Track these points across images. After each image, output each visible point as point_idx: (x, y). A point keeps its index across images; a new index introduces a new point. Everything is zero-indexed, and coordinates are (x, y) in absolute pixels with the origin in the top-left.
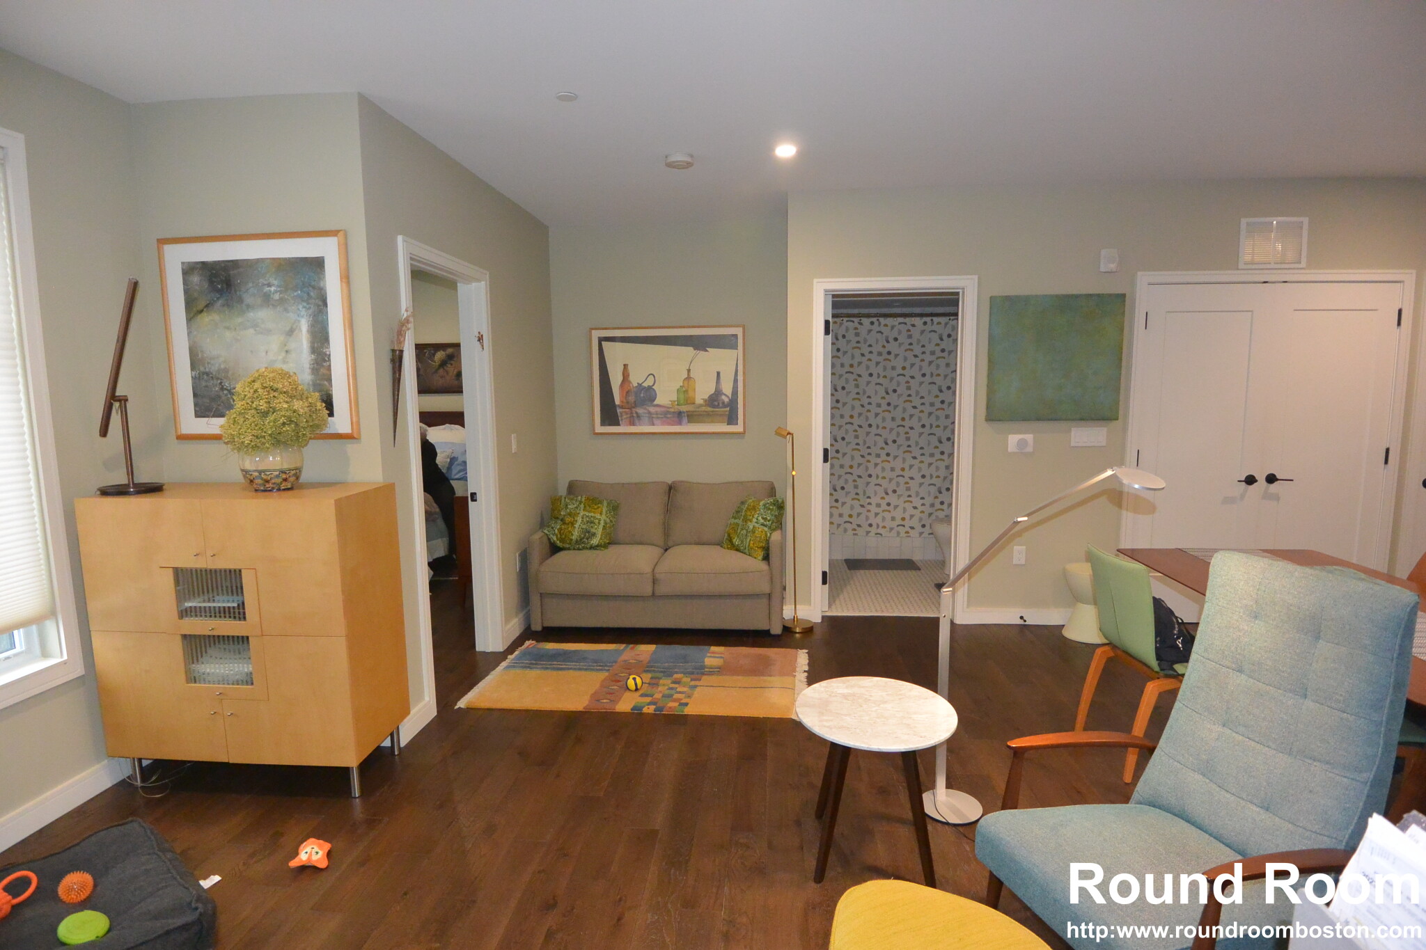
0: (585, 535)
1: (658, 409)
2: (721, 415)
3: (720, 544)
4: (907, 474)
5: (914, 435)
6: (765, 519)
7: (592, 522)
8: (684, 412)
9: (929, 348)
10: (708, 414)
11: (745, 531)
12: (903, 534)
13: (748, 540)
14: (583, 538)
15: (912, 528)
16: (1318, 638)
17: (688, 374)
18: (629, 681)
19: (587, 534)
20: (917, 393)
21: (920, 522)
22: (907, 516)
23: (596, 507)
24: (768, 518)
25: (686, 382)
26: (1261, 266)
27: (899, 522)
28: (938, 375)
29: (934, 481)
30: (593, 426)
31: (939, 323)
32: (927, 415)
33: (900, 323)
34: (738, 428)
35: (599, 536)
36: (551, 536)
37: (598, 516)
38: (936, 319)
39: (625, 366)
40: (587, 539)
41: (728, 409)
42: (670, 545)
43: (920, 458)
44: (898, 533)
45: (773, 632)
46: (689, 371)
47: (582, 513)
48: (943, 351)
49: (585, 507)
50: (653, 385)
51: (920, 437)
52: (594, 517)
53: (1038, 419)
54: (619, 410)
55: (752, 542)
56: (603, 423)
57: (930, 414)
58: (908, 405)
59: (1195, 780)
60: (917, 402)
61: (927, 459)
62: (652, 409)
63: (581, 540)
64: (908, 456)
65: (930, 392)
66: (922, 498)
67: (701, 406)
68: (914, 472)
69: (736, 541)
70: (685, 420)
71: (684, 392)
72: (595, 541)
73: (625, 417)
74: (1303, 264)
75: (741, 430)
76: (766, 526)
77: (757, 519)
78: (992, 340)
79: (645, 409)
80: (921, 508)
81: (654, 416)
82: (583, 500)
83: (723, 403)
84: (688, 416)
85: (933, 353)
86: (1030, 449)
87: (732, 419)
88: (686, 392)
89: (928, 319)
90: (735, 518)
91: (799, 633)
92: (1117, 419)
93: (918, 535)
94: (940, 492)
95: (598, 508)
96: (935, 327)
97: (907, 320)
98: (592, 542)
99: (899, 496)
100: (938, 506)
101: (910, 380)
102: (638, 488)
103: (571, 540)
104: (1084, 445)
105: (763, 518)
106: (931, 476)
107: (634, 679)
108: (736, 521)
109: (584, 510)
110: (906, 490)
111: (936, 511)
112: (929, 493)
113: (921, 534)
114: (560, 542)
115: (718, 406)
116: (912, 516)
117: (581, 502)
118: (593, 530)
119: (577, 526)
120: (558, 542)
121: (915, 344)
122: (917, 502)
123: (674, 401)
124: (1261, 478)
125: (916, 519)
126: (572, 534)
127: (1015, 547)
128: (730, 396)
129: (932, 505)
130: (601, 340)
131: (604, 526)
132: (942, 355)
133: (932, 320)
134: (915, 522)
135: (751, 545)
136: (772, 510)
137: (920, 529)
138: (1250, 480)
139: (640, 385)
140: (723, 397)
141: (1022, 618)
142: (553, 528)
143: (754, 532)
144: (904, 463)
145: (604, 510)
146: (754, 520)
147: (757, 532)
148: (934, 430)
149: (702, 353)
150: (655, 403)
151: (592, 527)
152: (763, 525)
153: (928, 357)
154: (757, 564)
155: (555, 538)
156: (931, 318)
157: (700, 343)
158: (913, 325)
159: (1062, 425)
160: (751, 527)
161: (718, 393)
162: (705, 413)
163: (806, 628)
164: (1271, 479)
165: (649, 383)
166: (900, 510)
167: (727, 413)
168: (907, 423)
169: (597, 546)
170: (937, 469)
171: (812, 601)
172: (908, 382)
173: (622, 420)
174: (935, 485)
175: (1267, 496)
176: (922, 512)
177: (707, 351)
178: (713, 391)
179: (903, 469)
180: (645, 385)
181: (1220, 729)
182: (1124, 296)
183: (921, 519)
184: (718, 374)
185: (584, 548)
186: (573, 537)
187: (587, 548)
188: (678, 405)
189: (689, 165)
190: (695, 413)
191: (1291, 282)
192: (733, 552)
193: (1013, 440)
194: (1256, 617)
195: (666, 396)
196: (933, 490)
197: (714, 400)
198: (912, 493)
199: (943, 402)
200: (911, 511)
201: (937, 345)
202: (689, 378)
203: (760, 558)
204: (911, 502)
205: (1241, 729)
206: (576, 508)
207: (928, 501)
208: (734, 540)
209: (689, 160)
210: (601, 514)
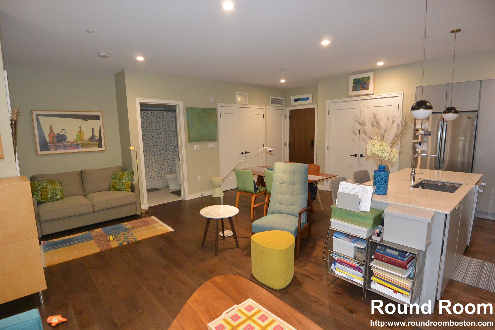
0: (54, 195)
1: (68, 143)
2: (95, 144)
3: (109, 190)
4: (151, 161)
5: (152, 148)
6: (129, 178)
7: (55, 190)
8: (80, 144)
9: (154, 121)
10: (90, 144)
11: (121, 184)
12: (152, 180)
13: (124, 186)
14: (53, 196)
15: (155, 178)
16: (295, 174)
17: (80, 129)
18: (110, 238)
19: (55, 195)
20: (151, 135)
21: (157, 176)
22: (153, 174)
23: (54, 184)
24: (130, 178)
25: (80, 133)
26: (239, 103)
27: (150, 176)
28: (157, 129)
29: (160, 162)
30: (37, 151)
31: (156, 113)
32: (155, 142)
33: (144, 113)
34: (103, 149)
35: (60, 194)
36: (38, 198)
37: (57, 187)
38: (155, 112)
39: (51, 126)
40: (55, 197)
41: (98, 142)
42: (86, 194)
43: (154, 156)
44: (151, 180)
45: (138, 214)
46: (80, 128)
47: (49, 187)
48: (158, 122)
49: (49, 184)
50: (65, 134)
51: (153, 149)
52: (56, 188)
53: (201, 141)
54: (49, 145)
55: (126, 186)
56: (42, 150)
57: (156, 141)
58: (149, 139)
59: (279, 206)
60: (151, 138)
61: (157, 156)
62: (65, 143)
63: (52, 197)
64: (151, 155)
65: (155, 135)
66: (157, 168)
67: (87, 141)
68: (153, 160)
69: (118, 187)
70: (80, 147)
71: (79, 136)
72: (59, 197)
73: (52, 147)
74: (247, 104)
75: (104, 149)
76: (129, 180)
77: (126, 179)
78: (188, 119)
79: (62, 143)
80: (157, 171)
81: (66, 146)
82: (47, 181)
83: (96, 140)
84: (81, 145)
85: (155, 122)
86: (199, 149)
87: (100, 146)
88: (80, 136)
89: (152, 112)
90: (114, 180)
91: (143, 213)
92: (217, 140)
93: (157, 180)
94: (162, 166)
95: (56, 184)
96: (155, 114)
97: (146, 112)
98: (57, 197)
99: (150, 168)
100: (162, 170)
101: (149, 131)
102: (67, 174)
103: (48, 198)
104: (211, 147)
105: (128, 178)
106: (159, 161)
107: (112, 237)
108: (116, 180)
109: (50, 185)
110: (152, 166)
111: (161, 171)
112: (159, 166)
113: (158, 179)
114: (42, 200)
115: (94, 141)
116: (154, 174)
117: (46, 183)
118: (57, 193)
119: (49, 192)
120: (41, 200)
121: (149, 119)
122: (155, 170)
123: (75, 140)
124: (244, 152)
125: (156, 175)
126: (48, 196)
127: (198, 176)
128: (99, 137)
129: (160, 170)
130: (37, 115)
131: (60, 191)
132: (158, 123)
133: (153, 112)
134: (156, 176)
135: (126, 187)
136: (130, 175)
137: (157, 178)
138: (242, 153)
139: (58, 134)
140: (96, 138)
141: (201, 195)
142: (37, 195)
143: (126, 183)
144: (150, 157)
145: (58, 184)
146: (125, 179)
147: (127, 183)
148: (158, 146)
149: (85, 121)
150: (67, 140)
151: (56, 191)
152: (128, 180)
153: (153, 124)
154: (129, 193)
155: (39, 199)
156: (153, 111)
157: (85, 118)
158: (148, 113)
159: (205, 142)
160: (124, 181)
161: (93, 136)
162: (89, 144)
163: (146, 211)
164: (246, 153)
165: (63, 133)
166: (150, 173)
167: (98, 143)
168: (149, 145)
169: (60, 198)
170: (160, 158)
171: (145, 203)
172: (148, 132)
173: (51, 148)
174: (160, 164)
175: (246, 157)
176: (157, 172)
177: (88, 121)
178: (91, 135)
179: (149, 160)
180: (61, 134)
181: (281, 195)
182: (216, 109)
183: (157, 175)
184: (93, 129)
185: (54, 200)
186: (49, 197)
187: (55, 200)
188: (77, 141)
189: (107, 57)
190: (84, 144)
191: (243, 107)
192: (118, 192)
193: (195, 147)
194: (284, 173)
195: (71, 137)
196: (160, 165)
197: (92, 138)
198: (153, 167)
199: (159, 138)
200: (154, 172)
201: (156, 120)
202: (80, 131)
203: (130, 191)
204: (154, 170)
205: (286, 194)
206: (45, 185)
207: (159, 169)
208: (117, 187)
209: (108, 55)
210: (58, 186)
